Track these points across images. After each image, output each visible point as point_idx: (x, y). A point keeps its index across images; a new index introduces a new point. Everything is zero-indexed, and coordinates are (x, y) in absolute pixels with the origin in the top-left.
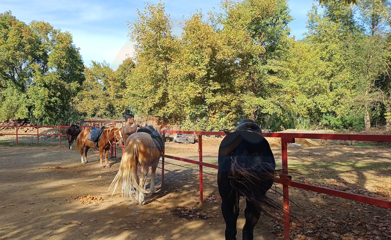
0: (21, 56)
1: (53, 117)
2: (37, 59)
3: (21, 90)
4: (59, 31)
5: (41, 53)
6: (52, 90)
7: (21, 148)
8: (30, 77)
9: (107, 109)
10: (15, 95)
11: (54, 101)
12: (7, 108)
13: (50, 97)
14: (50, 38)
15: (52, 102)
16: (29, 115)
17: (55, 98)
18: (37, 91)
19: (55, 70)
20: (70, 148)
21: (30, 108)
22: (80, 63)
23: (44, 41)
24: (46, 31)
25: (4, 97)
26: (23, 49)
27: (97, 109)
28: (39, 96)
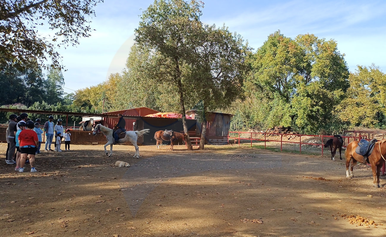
0: (287, 69)
1: (314, 126)
2: (301, 70)
3: (285, 100)
4: (324, 40)
5: (305, 65)
6: (314, 99)
7: (285, 154)
8: (294, 88)
9: (374, 118)
10: (280, 105)
11: (316, 110)
12: (273, 117)
13: (313, 106)
14: (314, 49)
15: (314, 111)
16: (292, 123)
17: (317, 107)
18: (300, 101)
19: (318, 79)
20: (332, 159)
21: (293, 117)
22: (345, 69)
23: (308, 52)
24: (311, 42)
25: (271, 107)
26: (289, 63)
27: (362, 118)
28: (302, 105)
